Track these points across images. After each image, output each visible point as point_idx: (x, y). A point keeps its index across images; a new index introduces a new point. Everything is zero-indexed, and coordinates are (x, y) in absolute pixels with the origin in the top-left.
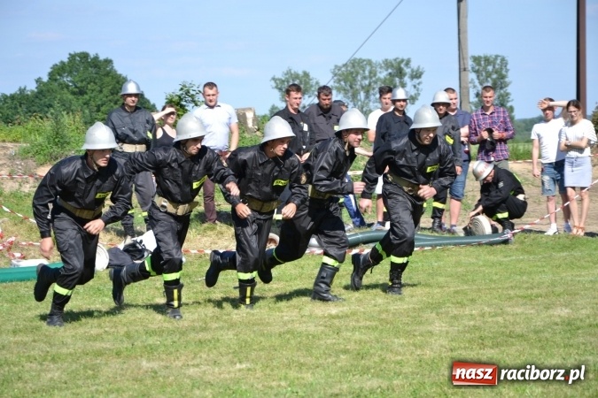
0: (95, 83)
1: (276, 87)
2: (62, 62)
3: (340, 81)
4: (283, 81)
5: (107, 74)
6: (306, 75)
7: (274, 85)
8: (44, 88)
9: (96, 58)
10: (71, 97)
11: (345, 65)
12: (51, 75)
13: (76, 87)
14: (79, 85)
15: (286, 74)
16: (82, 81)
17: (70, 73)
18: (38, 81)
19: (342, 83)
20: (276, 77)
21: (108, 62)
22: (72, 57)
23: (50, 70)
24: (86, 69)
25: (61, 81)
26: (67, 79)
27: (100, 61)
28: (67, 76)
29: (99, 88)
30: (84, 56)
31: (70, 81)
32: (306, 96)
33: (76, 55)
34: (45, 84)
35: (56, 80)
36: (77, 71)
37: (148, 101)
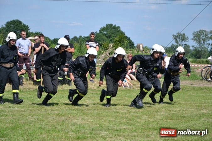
0: (114, 34)
1: (174, 38)
2: (104, 27)
3: (195, 37)
4: (176, 36)
5: (118, 31)
6: (184, 34)
7: (173, 37)
8: (98, 35)
9: (115, 26)
10: (106, 38)
11: (197, 32)
13: (108, 35)
14: (109, 34)
15: (177, 34)
16: (110, 33)
17: (106, 30)
19: (196, 38)
20: (174, 35)
21: (119, 27)
22: (107, 25)
23: (100, 29)
24: (111, 29)
25: (103, 33)
26: (105, 32)
27: (116, 27)
29: (115, 36)
30: (111, 25)
31: (106, 33)
32: (184, 41)
33: (109, 25)
34: (98, 34)
35: (101, 33)
36: (109, 30)
37: (131, 41)
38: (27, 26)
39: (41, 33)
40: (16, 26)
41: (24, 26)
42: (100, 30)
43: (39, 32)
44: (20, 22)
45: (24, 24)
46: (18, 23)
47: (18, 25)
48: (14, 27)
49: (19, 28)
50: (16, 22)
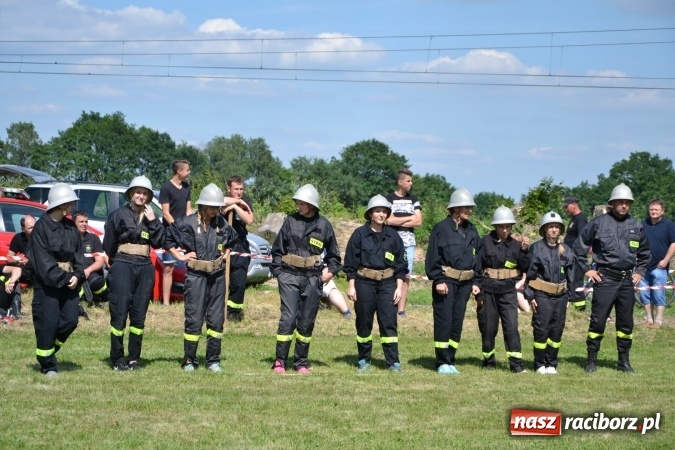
0: (654, 182)
2: (624, 161)
5: (666, 174)
9: (657, 157)
12: (613, 172)
17: (631, 171)
18: (601, 177)
21: (668, 162)
22: (634, 156)
23: (611, 168)
24: (645, 167)
25: (622, 178)
27: (660, 161)
28: (627, 174)
29: (657, 186)
30: (646, 155)
33: (638, 154)
34: (607, 180)
36: (638, 169)
38: (403, 157)
39: (443, 178)
40: (371, 157)
41: (394, 157)
42: (611, 171)
43: (436, 174)
44: (382, 148)
45: (395, 152)
46: (376, 151)
47: (375, 154)
48: (366, 162)
49: (378, 163)
50: (370, 148)
